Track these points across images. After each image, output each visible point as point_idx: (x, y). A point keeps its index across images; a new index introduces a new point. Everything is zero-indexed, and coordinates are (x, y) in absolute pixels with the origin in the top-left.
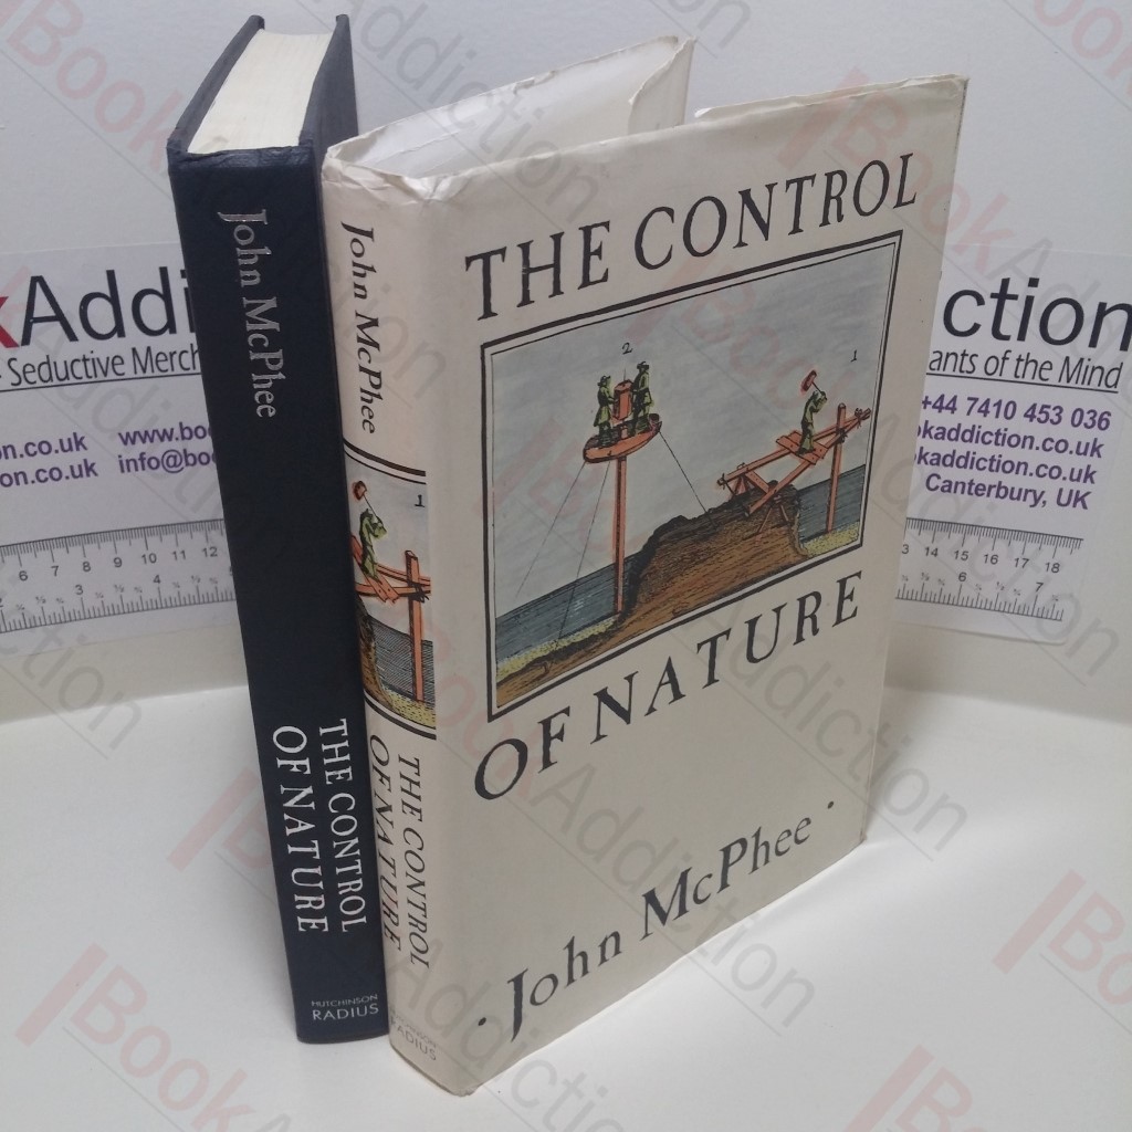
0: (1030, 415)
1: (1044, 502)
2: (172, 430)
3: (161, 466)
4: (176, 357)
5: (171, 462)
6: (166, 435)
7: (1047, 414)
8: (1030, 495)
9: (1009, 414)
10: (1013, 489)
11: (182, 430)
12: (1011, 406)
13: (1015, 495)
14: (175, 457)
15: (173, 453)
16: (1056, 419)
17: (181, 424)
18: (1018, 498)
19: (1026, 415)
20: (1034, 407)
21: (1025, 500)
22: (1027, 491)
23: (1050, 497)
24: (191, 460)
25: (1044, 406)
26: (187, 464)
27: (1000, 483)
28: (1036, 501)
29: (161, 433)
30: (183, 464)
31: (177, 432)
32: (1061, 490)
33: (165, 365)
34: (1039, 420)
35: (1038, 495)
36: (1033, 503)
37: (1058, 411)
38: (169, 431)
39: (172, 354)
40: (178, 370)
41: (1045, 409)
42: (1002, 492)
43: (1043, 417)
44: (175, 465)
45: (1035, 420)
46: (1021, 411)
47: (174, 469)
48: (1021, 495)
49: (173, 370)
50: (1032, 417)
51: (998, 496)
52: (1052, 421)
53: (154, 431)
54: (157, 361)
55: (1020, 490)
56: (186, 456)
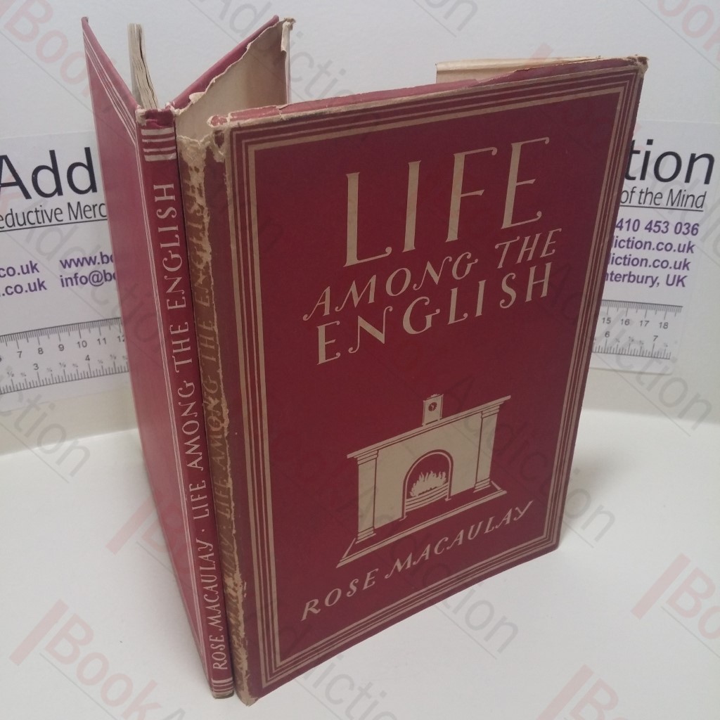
0: (649, 228)
1: (658, 284)
2: (95, 257)
3: (88, 282)
4: (97, 208)
5: (95, 279)
6: (91, 261)
7: (659, 227)
8: (649, 280)
9: (636, 228)
10: (638, 276)
11: (102, 257)
12: (637, 223)
13: (640, 280)
14: (98, 276)
15: (97, 273)
16: (665, 230)
17: (101, 253)
18: (642, 282)
19: (646, 228)
20: (651, 222)
21: (646, 282)
22: (647, 277)
23: (662, 280)
24: (108, 277)
25: (657, 222)
26: (106, 280)
27: (630, 272)
28: (653, 283)
29: (88, 260)
30: (104, 279)
31: (99, 260)
32: (668, 276)
33: (90, 214)
34: (654, 231)
35: (654, 278)
36: (651, 284)
37: (666, 224)
38: (93, 258)
39: (94, 206)
40: (98, 217)
41: (658, 224)
42: (632, 279)
43: (657, 229)
44: (98, 281)
45: (652, 231)
46: (643, 225)
47: (97, 284)
48: (644, 280)
49: (95, 216)
50: (650, 229)
51: (629, 281)
52: (663, 232)
53: (83, 259)
54: (84, 211)
55: (643, 277)
56: (105, 275)
